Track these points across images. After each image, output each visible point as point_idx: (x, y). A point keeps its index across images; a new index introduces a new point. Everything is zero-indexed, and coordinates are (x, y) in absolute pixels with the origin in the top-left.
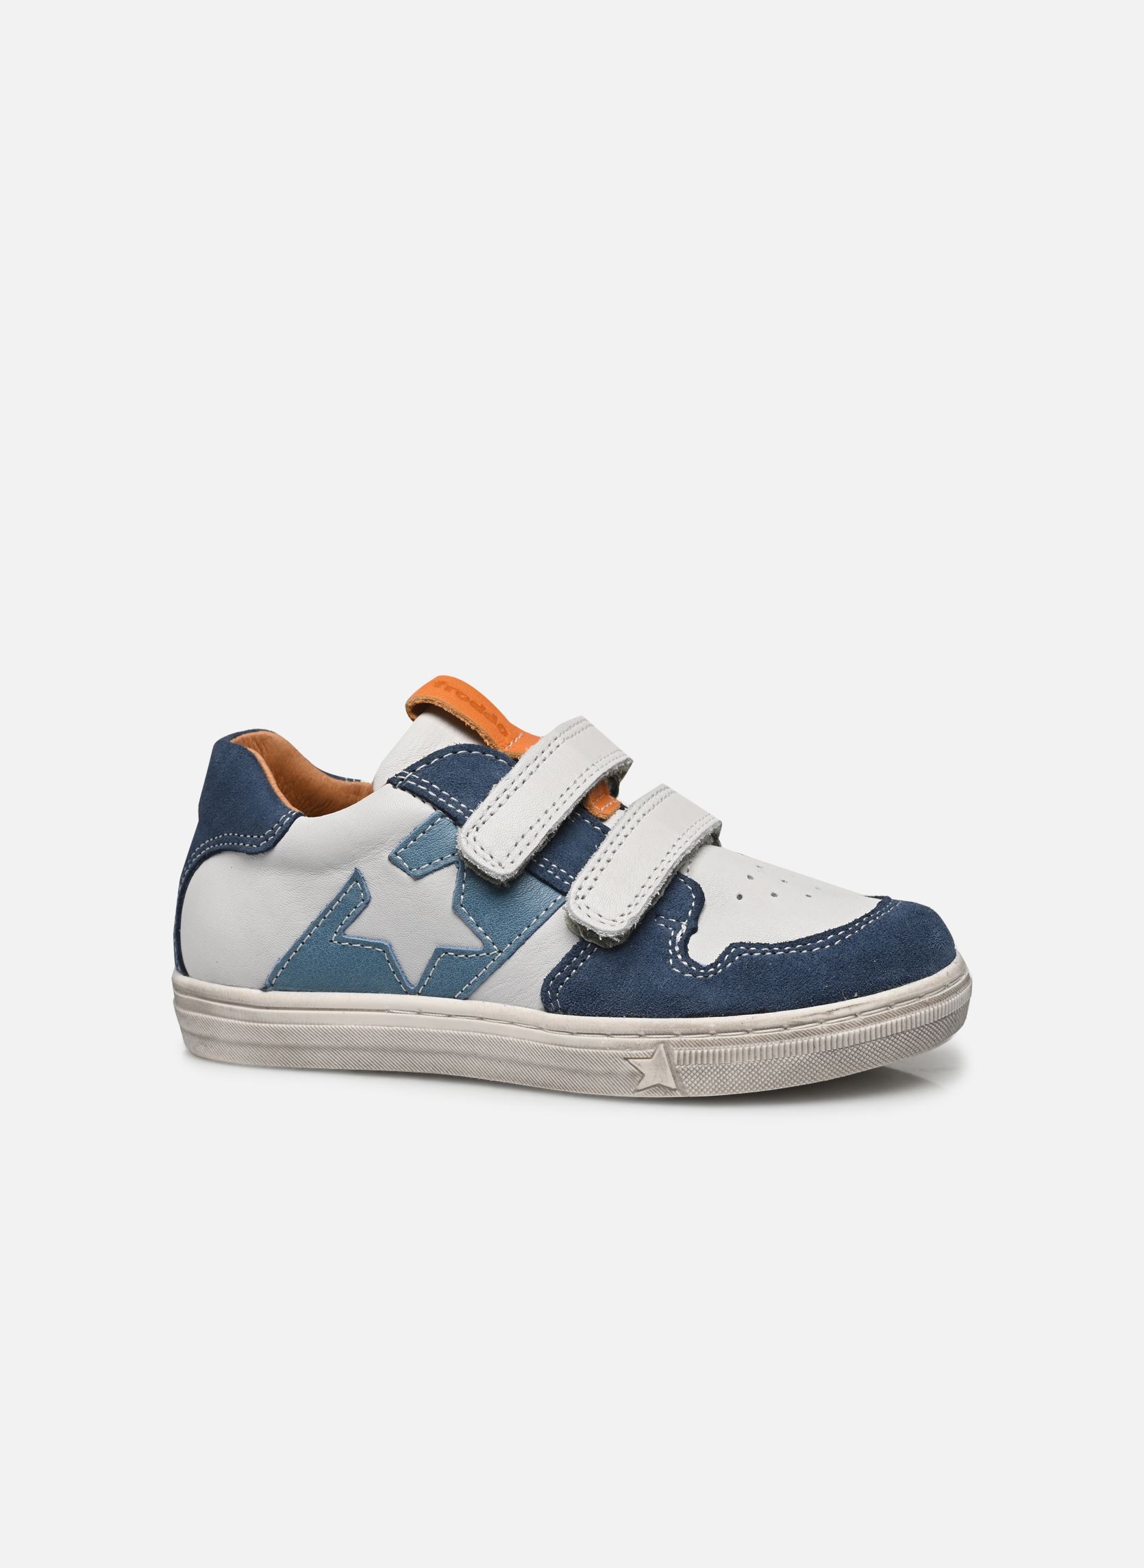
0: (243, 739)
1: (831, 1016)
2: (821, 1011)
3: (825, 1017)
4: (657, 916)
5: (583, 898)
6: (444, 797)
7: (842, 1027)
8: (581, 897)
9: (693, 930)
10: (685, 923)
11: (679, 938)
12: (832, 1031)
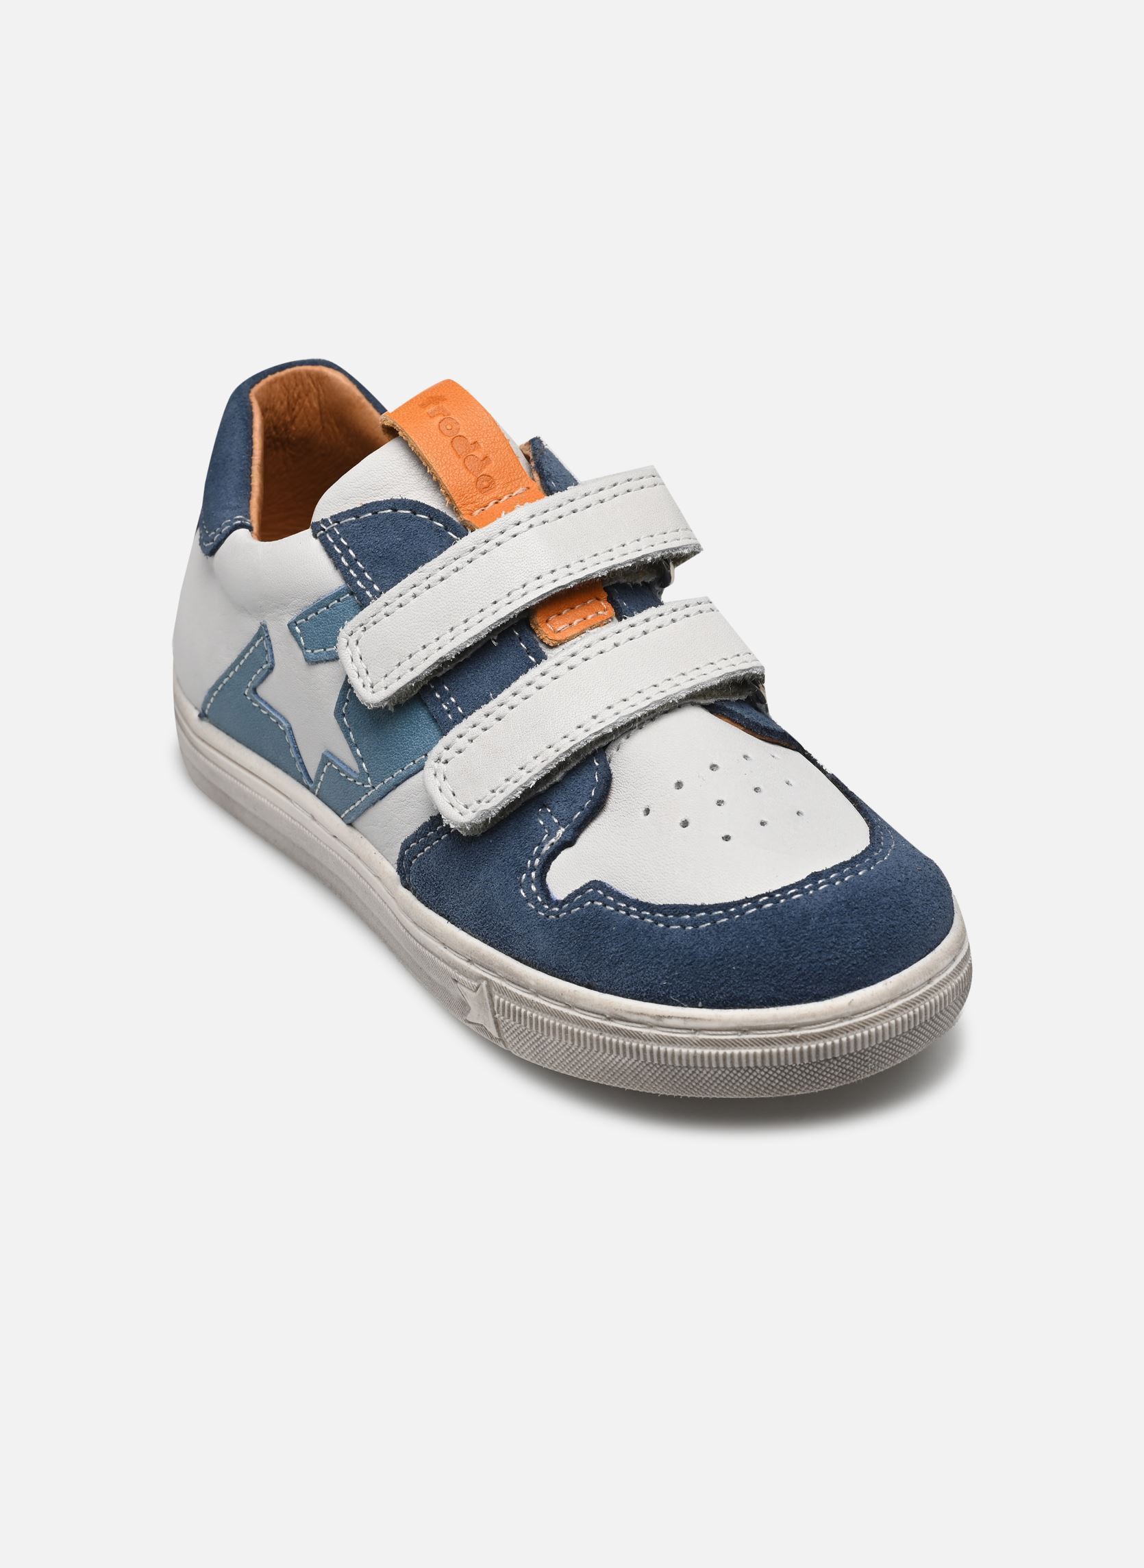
0: (294, 374)
1: (660, 1023)
2: (650, 1013)
3: (653, 1021)
4: (544, 806)
5: (446, 762)
6: (357, 570)
7: (673, 1041)
8: (443, 760)
9: (568, 843)
10: (563, 830)
11: (547, 848)
12: (660, 1042)
